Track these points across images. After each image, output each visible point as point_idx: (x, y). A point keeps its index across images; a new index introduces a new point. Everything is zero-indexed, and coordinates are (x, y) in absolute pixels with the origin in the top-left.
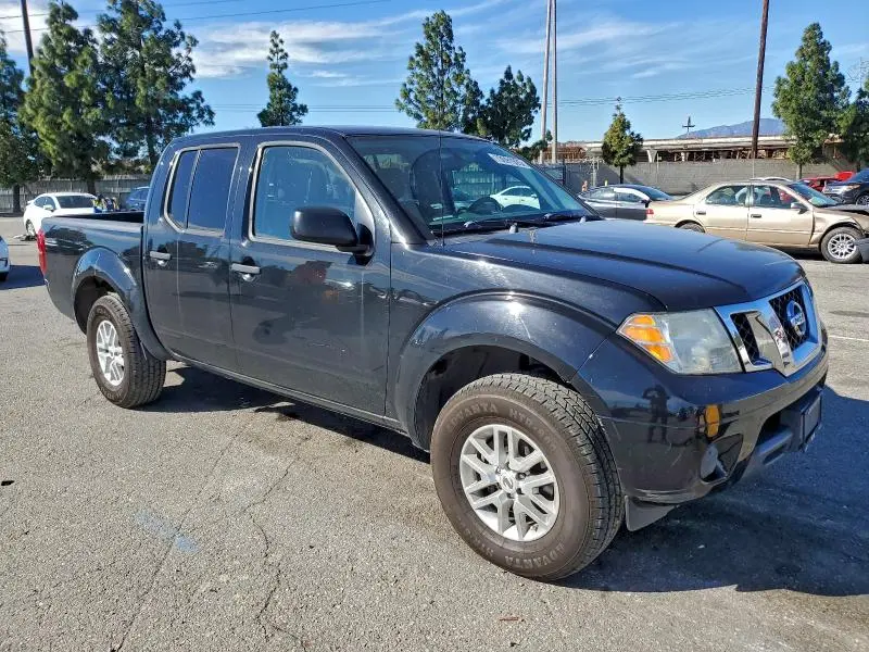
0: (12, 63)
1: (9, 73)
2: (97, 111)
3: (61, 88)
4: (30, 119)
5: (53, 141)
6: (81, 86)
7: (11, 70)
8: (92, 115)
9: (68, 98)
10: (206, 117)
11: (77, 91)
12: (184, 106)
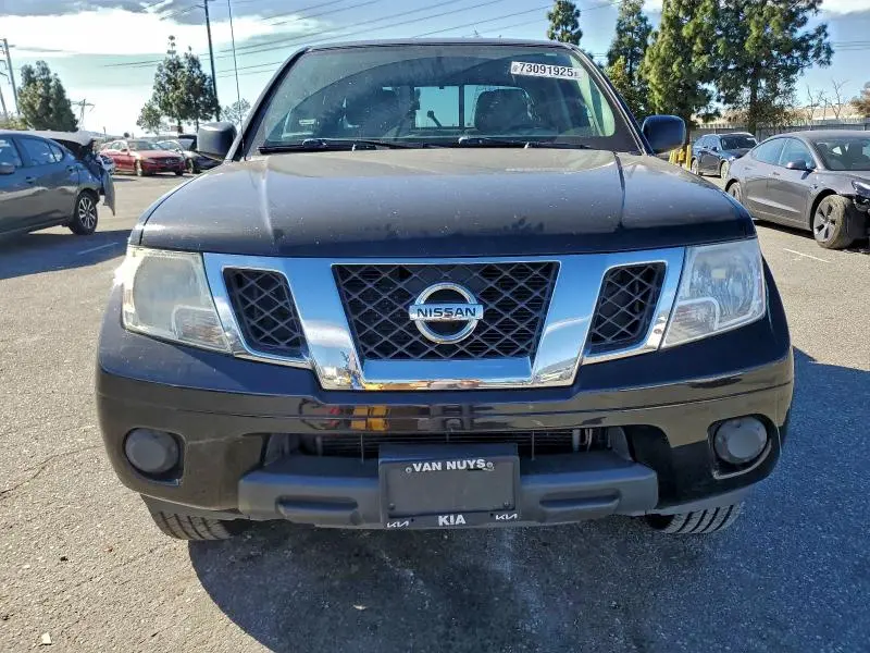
0: (644, 20)
1: (640, 29)
2: (705, 58)
3: (678, 38)
4: (647, 72)
5: (660, 91)
6: (696, 35)
7: (643, 26)
8: (699, 63)
9: (682, 48)
10: (823, 56)
11: (692, 39)
12: (802, 45)
